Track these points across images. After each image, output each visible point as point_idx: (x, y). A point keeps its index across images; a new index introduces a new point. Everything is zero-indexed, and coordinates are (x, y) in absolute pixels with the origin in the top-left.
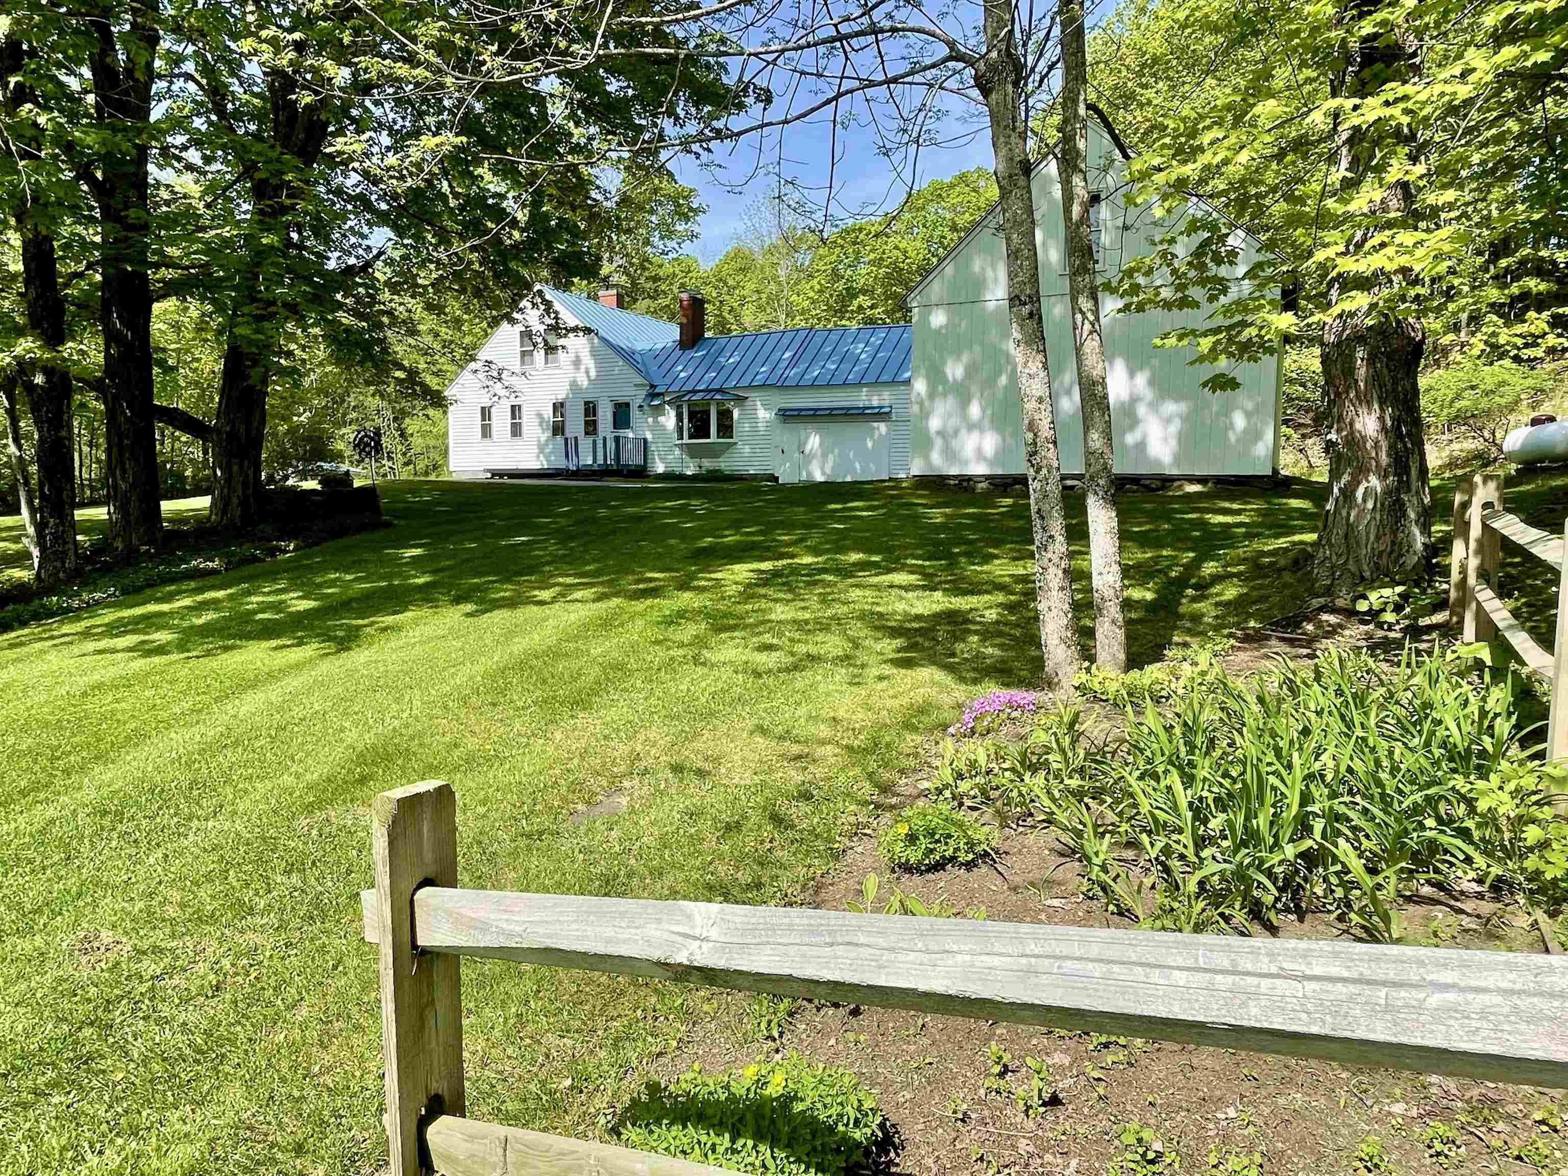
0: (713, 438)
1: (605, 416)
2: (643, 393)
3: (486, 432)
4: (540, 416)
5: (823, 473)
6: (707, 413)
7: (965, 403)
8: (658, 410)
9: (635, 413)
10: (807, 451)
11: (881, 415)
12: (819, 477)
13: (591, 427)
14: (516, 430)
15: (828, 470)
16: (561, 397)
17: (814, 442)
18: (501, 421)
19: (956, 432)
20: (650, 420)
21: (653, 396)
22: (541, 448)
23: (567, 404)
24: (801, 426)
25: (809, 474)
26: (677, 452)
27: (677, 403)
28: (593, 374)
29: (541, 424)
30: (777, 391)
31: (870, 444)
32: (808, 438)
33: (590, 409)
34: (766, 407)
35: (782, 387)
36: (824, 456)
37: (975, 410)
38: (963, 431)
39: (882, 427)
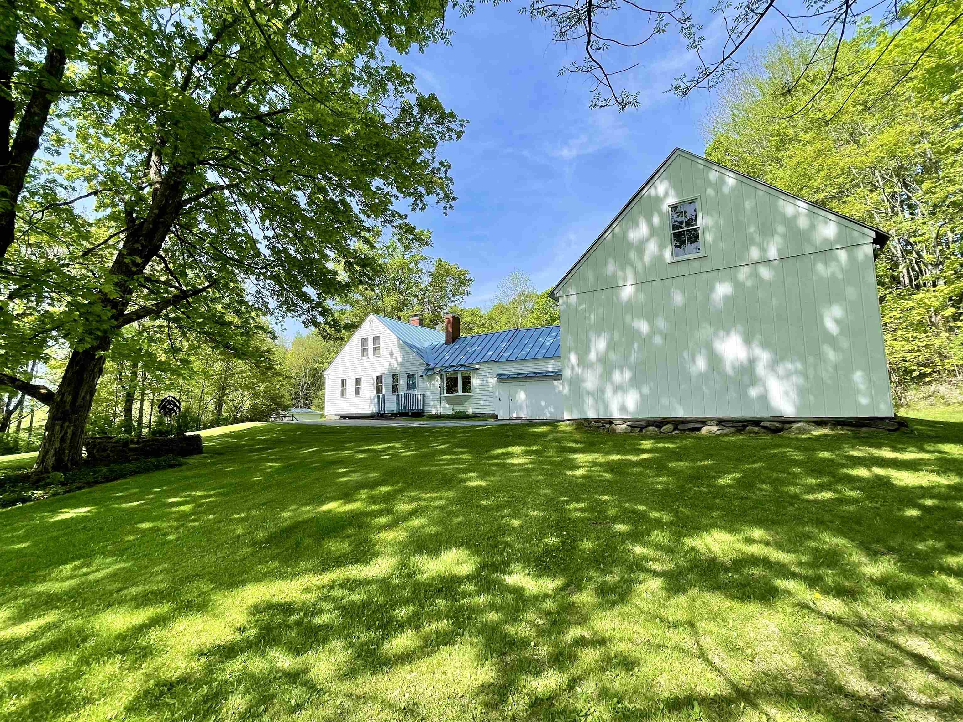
0: (460, 393)
1: (403, 382)
2: (422, 369)
3: (343, 393)
6: (456, 379)
8: (431, 378)
9: (418, 380)
10: (514, 400)
13: (395, 390)
14: (358, 392)
16: (381, 373)
18: (351, 387)
20: (427, 383)
21: (428, 370)
22: (371, 401)
23: (384, 376)
24: (511, 384)
26: (441, 401)
27: (440, 373)
28: (400, 360)
29: (371, 388)
30: (496, 365)
33: (395, 377)
34: (491, 374)
35: (498, 361)
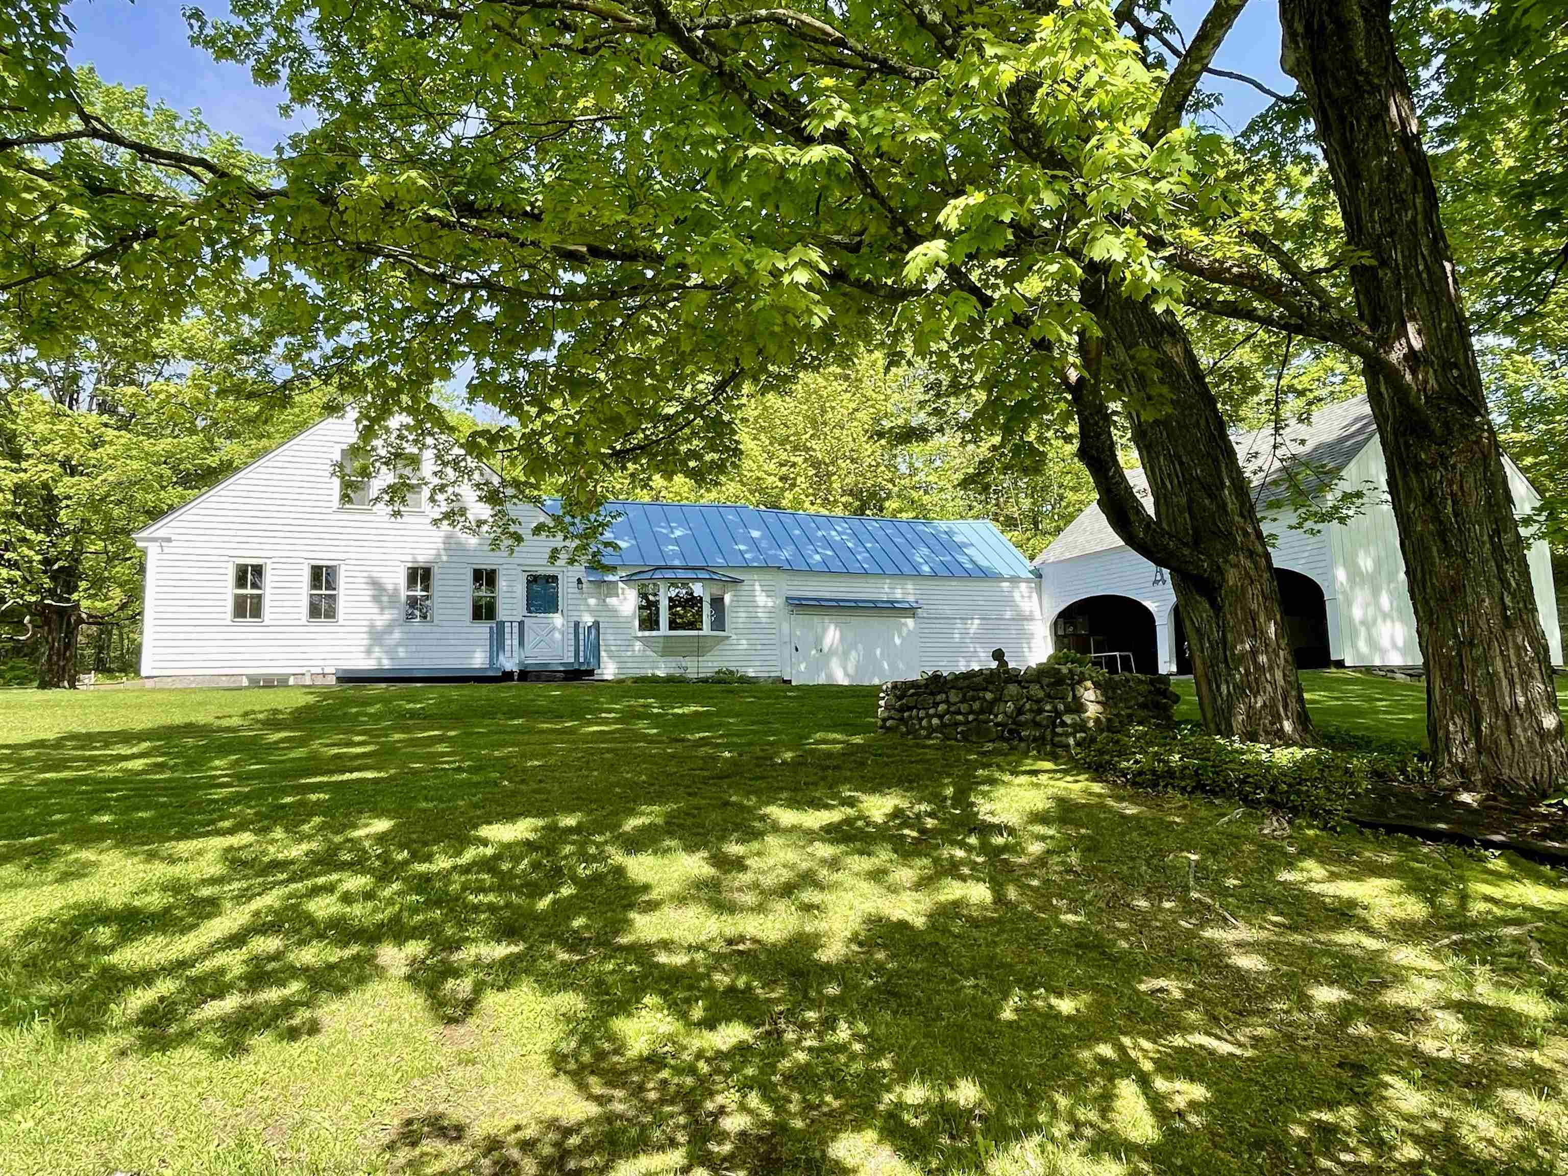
0: (707, 630)
1: (512, 591)
4: (376, 585)
5: (846, 674)
7: (1376, 593)
8: (607, 589)
9: (566, 589)
10: (826, 649)
11: (910, 611)
12: (842, 679)
14: (321, 607)
15: (851, 670)
16: (423, 557)
17: (832, 635)
19: (1375, 621)
20: (592, 601)
22: (376, 636)
23: (436, 571)
24: (816, 619)
25: (829, 676)
26: (638, 646)
29: (376, 599)
30: (784, 576)
31: (898, 641)
32: (825, 630)
33: (484, 580)
34: (769, 593)
35: (791, 571)
36: (846, 654)
37: (1385, 600)
38: (1379, 621)
39: (910, 622)
